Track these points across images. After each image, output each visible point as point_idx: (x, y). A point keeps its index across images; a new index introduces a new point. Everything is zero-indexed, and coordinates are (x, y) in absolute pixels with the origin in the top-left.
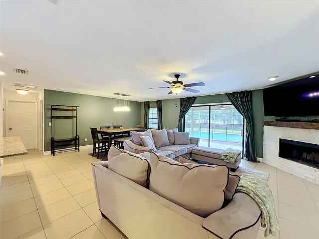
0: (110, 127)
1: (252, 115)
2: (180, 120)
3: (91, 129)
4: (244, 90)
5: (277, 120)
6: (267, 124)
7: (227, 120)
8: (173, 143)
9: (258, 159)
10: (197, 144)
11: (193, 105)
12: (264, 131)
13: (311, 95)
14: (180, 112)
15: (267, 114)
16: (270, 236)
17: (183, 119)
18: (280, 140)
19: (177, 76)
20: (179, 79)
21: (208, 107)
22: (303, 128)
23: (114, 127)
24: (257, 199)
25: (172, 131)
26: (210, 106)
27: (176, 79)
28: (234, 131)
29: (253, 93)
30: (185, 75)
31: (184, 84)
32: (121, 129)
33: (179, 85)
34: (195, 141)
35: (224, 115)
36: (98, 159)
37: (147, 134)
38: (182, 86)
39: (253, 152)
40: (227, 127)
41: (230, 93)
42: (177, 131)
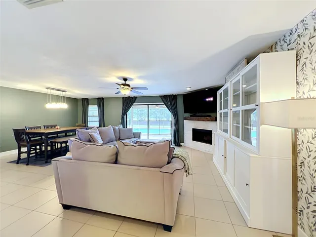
0: (40, 127)
1: (177, 112)
2: (123, 118)
3: (14, 130)
4: (171, 94)
5: (191, 116)
6: (185, 119)
7: (159, 117)
8: (119, 137)
9: (181, 144)
10: (139, 137)
11: (134, 104)
12: (184, 124)
13: (207, 100)
14: (123, 110)
15: (186, 112)
16: (189, 176)
17: (125, 116)
18: (193, 129)
19: (125, 80)
20: (127, 82)
21: (147, 106)
22: (203, 120)
23: (46, 127)
24: (183, 159)
25: (117, 128)
26: (148, 105)
27: (124, 82)
28: (165, 126)
29: (177, 97)
30: (131, 79)
31: (131, 87)
32: (58, 129)
33: (127, 87)
34: (138, 135)
35: (156, 112)
36: (27, 165)
37: (94, 131)
38: (130, 88)
39: (178, 139)
40: (160, 122)
41: (163, 96)
42: (121, 126)
